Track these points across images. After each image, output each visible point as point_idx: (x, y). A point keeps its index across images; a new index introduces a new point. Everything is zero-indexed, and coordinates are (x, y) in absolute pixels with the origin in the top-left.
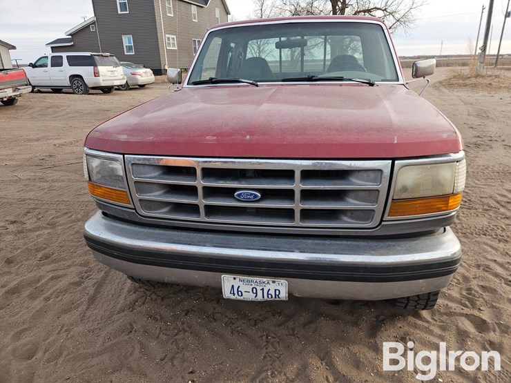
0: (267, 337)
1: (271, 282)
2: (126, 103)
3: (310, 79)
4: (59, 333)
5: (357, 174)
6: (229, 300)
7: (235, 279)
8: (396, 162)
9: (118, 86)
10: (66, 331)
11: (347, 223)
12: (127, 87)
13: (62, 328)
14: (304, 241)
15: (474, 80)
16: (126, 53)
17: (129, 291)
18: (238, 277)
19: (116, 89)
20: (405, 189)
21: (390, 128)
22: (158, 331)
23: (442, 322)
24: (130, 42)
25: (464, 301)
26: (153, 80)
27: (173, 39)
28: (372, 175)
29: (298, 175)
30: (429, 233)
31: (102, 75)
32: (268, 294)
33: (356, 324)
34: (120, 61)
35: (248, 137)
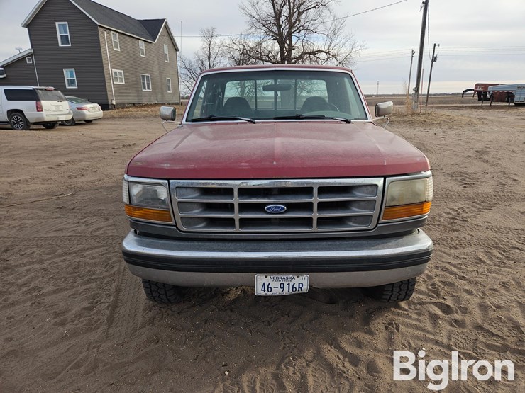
0: (282, 333)
1: (296, 277)
2: (76, 139)
3: (298, 117)
4: (88, 350)
5: (359, 188)
6: (260, 296)
7: (266, 277)
8: (387, 179)
9: (62, 121)
10: (94, 347)
11: (352, 227)
12: (72, 123)
13: (89, 346)
14: (320, 243)
15: (410, 118)
16: (67, 87)
17: (145, 310)
18: (269, 275)
19: (60, 125)
20: (393, 199)
21: (378, 155)
22: (183, 338)
23: (417, 309)
24: (72, 76)
25: (431, 293)
26: (102, 116)
27: (121, 73)
28: (370, 188)
29: (315, 191)
30: (409, 233)
31: (45, 110)
32: (293, 288)
33: (351, 316)
34: (65, 95)
35: (275, 163)
